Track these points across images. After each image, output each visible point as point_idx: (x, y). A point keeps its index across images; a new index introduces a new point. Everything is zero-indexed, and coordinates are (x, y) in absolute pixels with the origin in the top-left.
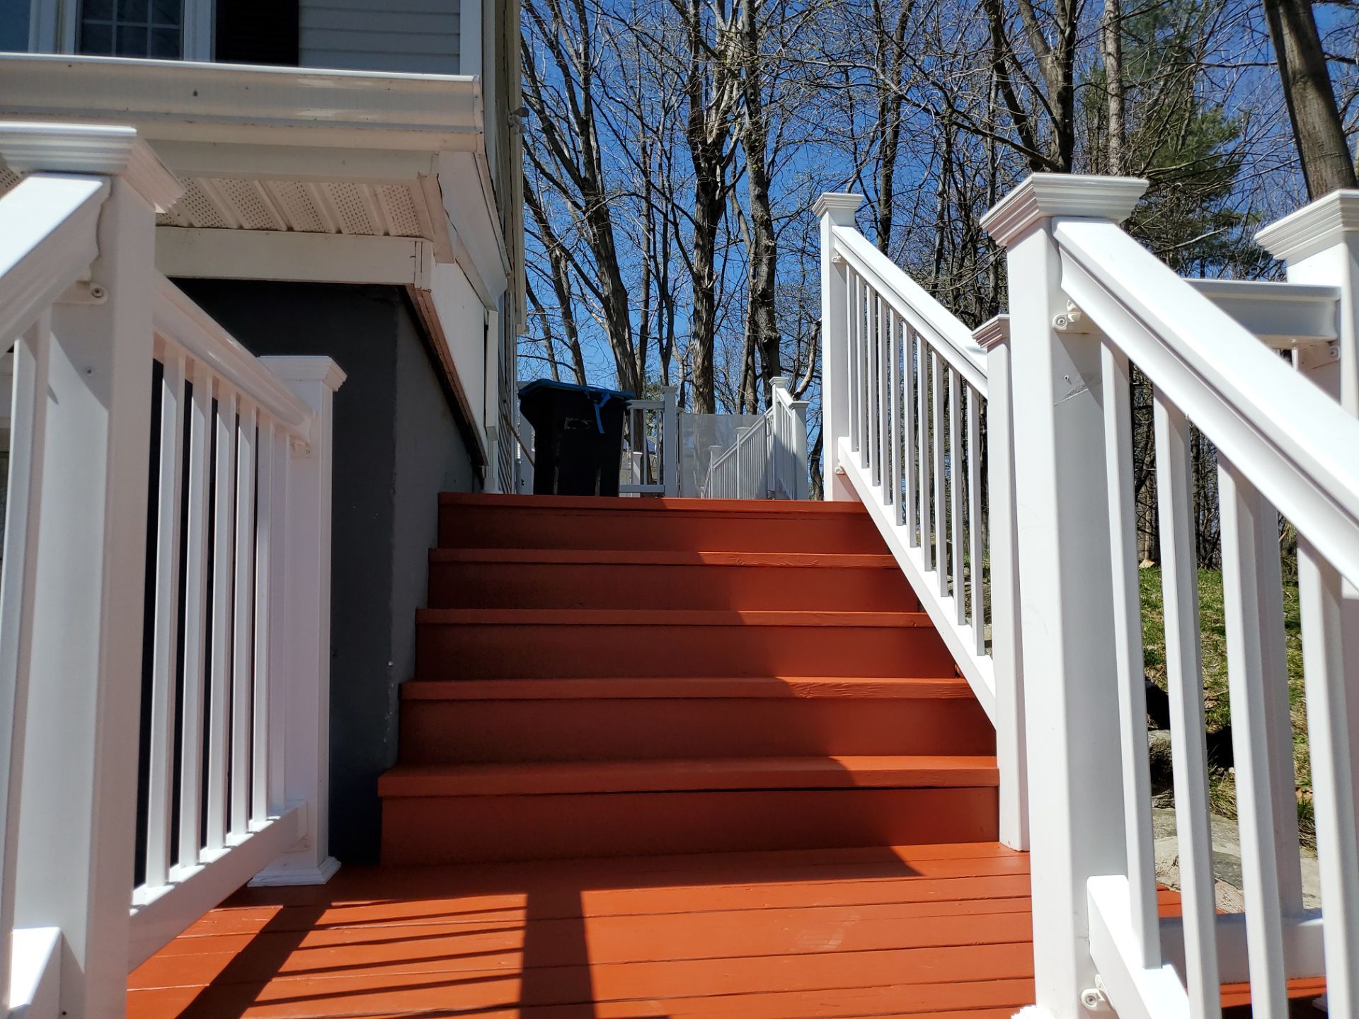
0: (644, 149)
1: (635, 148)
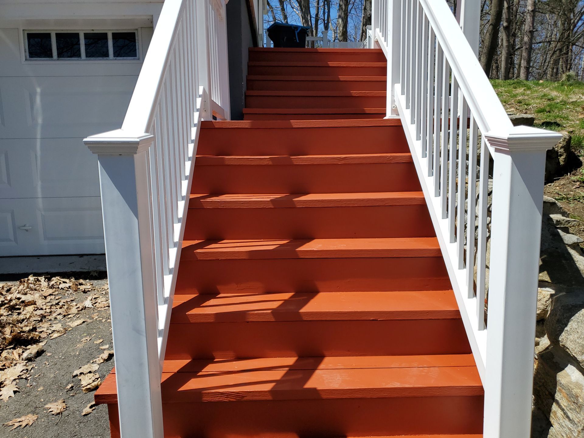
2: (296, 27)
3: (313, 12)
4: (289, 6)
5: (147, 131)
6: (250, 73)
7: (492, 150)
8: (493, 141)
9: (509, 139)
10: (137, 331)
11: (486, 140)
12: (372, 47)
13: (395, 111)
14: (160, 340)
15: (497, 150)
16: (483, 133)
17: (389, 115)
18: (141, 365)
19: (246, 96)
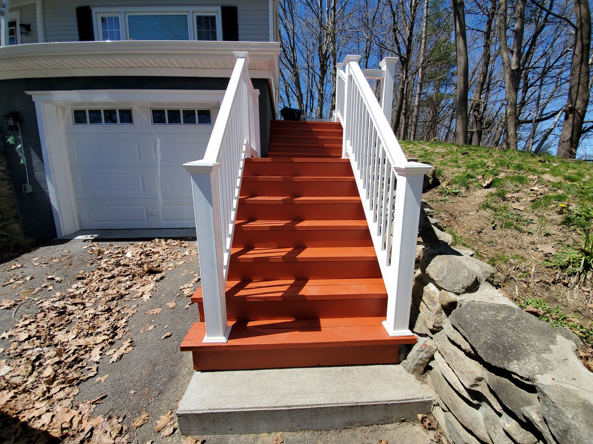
0: (307, 56)
1: (305, 56)
2: (296, 110)
3: (305, 102)
4: (292, 99)
5: (217, 161)
6: (271, 134)
7: (396, 174)
8: (397, 169)
9: (405, 168)
10: (213, 266)
11: (394, 169)
12: (335, 122)
13: (347, 154)
14: (225, 271)
15: (399, 174)
16: (392, 165)
17: (344, 157)
18: (215, 283)
19: (269, 146)
